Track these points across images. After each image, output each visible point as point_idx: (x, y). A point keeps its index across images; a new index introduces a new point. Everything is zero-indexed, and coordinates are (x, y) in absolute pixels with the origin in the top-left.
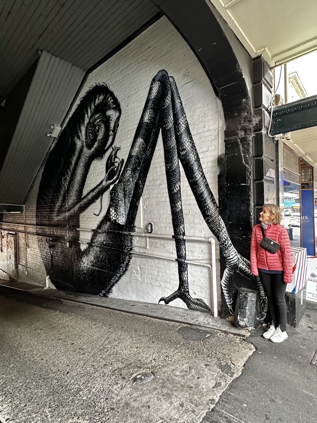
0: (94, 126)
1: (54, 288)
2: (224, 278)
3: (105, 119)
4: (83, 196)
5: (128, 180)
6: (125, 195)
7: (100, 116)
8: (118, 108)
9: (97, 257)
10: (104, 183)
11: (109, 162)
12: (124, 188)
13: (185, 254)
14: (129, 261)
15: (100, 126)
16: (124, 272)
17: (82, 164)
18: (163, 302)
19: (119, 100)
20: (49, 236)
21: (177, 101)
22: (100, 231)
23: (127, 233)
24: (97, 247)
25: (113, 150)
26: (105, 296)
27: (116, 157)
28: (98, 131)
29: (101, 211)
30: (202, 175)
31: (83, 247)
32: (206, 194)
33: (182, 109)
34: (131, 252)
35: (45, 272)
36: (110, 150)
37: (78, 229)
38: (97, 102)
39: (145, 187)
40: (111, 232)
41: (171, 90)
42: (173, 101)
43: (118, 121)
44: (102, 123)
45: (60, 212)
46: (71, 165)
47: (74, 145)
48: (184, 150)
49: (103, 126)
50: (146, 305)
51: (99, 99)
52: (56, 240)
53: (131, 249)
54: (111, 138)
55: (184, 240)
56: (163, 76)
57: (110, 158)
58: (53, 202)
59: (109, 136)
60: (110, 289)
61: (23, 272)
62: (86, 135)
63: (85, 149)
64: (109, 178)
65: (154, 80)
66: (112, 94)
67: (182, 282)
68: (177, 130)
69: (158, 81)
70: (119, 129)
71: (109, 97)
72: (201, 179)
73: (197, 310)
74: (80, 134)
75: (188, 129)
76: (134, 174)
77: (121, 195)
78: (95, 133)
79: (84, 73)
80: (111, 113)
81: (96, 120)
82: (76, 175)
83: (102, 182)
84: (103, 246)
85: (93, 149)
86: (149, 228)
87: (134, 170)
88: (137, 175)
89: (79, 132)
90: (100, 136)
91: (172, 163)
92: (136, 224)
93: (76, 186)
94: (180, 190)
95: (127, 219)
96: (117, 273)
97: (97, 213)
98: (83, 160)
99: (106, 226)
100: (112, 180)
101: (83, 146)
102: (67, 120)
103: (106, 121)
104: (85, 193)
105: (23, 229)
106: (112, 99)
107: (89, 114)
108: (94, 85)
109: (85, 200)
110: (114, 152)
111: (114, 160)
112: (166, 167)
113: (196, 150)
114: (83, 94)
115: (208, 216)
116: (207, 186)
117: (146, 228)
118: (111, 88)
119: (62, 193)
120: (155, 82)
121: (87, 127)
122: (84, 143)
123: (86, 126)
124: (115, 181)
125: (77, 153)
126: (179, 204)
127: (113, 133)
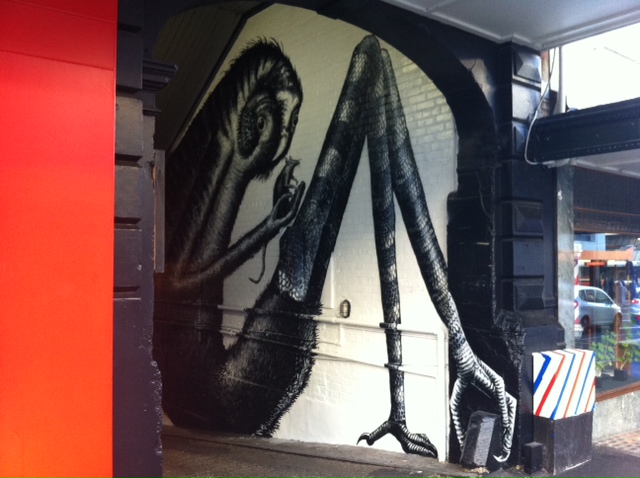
0: (255, 116)
3: (274, 107)
5: (312, 221)
6: (305, 248)
7: (265, 98)
8: (297, 89)
9: (252, 362)
10: (270, 223)
11: (280, 185)
12: (304, 236)
13: (401, 356)
14: (310, 369)
15: (264, 117)
16: (301, 389)
17: (230, 185)
18: (364, 443)
19: (300, 74)
23: (306, 316)
24: (254, 341)
26: (267, 435)
28: (261, 126)
29: (262, 274)
30: (427, 223)
31: (228, 342)
36: (282, 164)
37: (219, 307)
38: (261, 72)
40: (279, 315)
41: (384, 72)
43: (297, 113)
44: (270, 112)
46: (211, 183)
47: (216, 145)
48: (402, 177)
49: (270, 118)
51: (265, 68)
56: (372, 46)
57: (281, 178)
59: (281, 137)
60: (276, 421)
63: (237, 157)
64: (279, 215)
65: (357, 51)
67: (396, 406)
69: (365, 53)
71: (281, 68)
72: (427, 228)
73: (417, 453)
77: (298, 247)
78: (255, 129)
79: (239, 17)
80: (284, 96)
82: (219, 204)
85: (251, 159)
87: (322, 204)
88: (327, 213)
89: (227, 123)
90: (266, 135)
91: (382, 197)
92: (324, 301)
93: (219, 224)
94: (394, 245)
95: (308, 291)
96: (289, 391)
97: (256, 279)
98: (233, 176)
100: (284, 219)
101: (232, 152)
102: (206, 97)
103: (277, 109)
106: (288, 71)
107: (247, 93)
108: (256, 40)
109: (235, 253)
110: (288, 168)
111: (289, 182)
112: (374, 204)
113: (419, 179)
114: (236, 52)
115: (436, 292)
116: (435, 240)
118: (287, 51)
120: (358, 54)
121: (241, 117)
122: (236, 146)
123: (239, 112)
125: (222, 162)
126: (392, 268)
127: (287, 134)
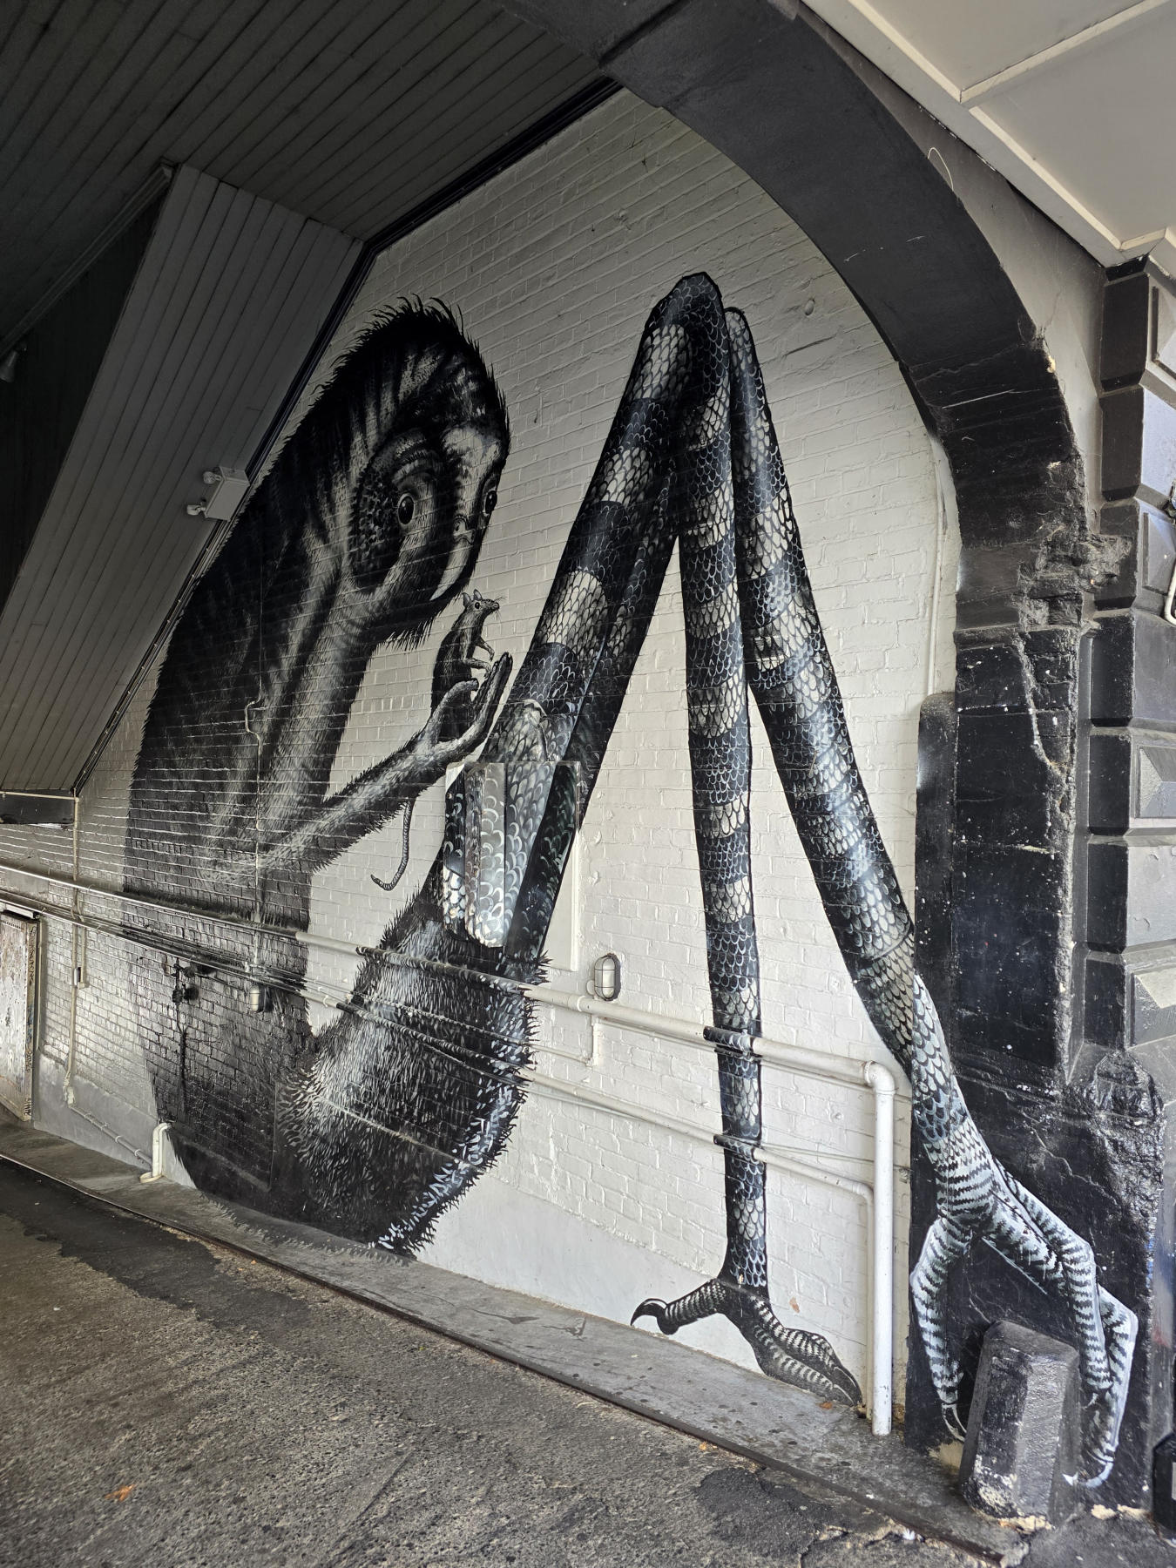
0: (391, 491)
1: (184, 1180)
2: (924, 1263)
3: (437, 467)
4: (328, 795)
5: (527, 750)
6: (508, 814)
8: (495, 424)
9: (374, 1073)
10: (422, 750)
11: (449, 661)
12: (508, 787)
13: (759, 1118)
14: (512, 1111)
15: (414, 494)
16: (490, 1155)
17: (329, 657)
18: (649, 1323)
19: (504, 387)
20: (178, 947)
21: (756, 427)
22: (394, 958)
23: (506, 984)
24: (379, 1025)
25: (468, 607)
26: (401, 1250)
27: (477, 640)
28: (406, 515)
29: (402, 870)
30: (847, 775)
31: (320, 1019)
32: (861, 864)
33: (776, 464)
34: (523, 1072)
35: (152, 1105)
36: (455, 608)
37: (300, 937)
38: (407, 383)
39: (596, 794)
40: (438, 973)
41: (731, 371)
42: (737, 422)
43: (496, 482)
44: (427, 480)
45: (228, 848)
46: (287, 650)
47: (299, 561)
48: (772, 649)
49: (427, 496)
50: (578, 1324)
51: (418, 372)
52: (204, 971)
53: (524, 1059)
54: (459, 555)
55: (758, 1059)
56: (700, 301)
57: (451, 641)
59: (453, 543)
60: (424, 1224)
61: (58, 1091)
62: (354, 523)
63: (348, 590)
64: (445, 732)
65: (657, 317)
66: (473, 359)
67: (739, 1244)
68: (747, 557)
69: (678, 321)
70: (497, 518)
71: (457, 371)
72: (845, 790)
73: (801, 1383)
74: (327, 518)
75: (795, 556)
76: (554, 728)
77: (491, 813)
79: (357, 250)
80: (462, 440)
81: (397, 464)
82: (303, 696)
83: (411, 745)
84: (406, 1027)
85: (380, 593)
86: (607, 979)
87: (553, 710)
88: (566, 733)
89: (325, 507)
90: (416, 537)
91: (717, 700)
92: (550, 948)
93: (303, 743)
94: (746, 829)
95: (513, 921)
96: (458, 1155)
97: (387, 880)
98: (337, 633)
99: (421, 943)
100: (458, 742)
101: (338, 574)
102: (277, 448)
103: (445, 473)
104: (338, 781)
105: (66, 901)
106: (473, 378)
107: (372, 435)
108: (398, 305)
110: (469, 620)
111: (470, 655)
112: (692, 715)
113: (826, 657)
114: (347, 339)
115: (867, 962)
116: (869, 824)
117: (594, 974)
118: (471, 331)
120: (660, 325)
121: (359, 492)
122: (345, 563)
123: (354, 484)
124: (469, 748)
125: (311, 601)
126: (741, 886)
127: (468, 534)
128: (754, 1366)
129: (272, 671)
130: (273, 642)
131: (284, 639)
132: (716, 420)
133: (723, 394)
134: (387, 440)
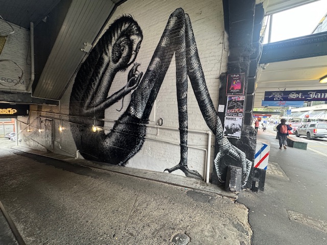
0: (120, 46)
1: (82, 158)
2: (217, 158)
3: (129, 42)
4: (108, 97)
5: (146, 87)
6: (142, 98)
7: (125, 39)
8: (140, 34)
9: (117, 139)
10: (126, 89)
11: (131, 74)
12: (142, 93)
13: (187, 141)
14: (143, 143)
16: (138, 150)
17: (108, 75)
19: (142, 28)
21: (190, 33)
22: (121, 122)
23: (142, 124)
24: (118, 132)
25: (135, 65)
26: (122, 165)
27: (136, 70)
28: (123, 50)
29: (122, 108)
30: (205, 88)
32: (207, 101)
33: (193, 39)
34: (145, 137)
35: (76, 148)
36: (132, 65)
38: (123, 28)
39: (159, 94)
40: (130, 124)
41: (186, 23)
42: (186, 32)
43: (140, 44)
45: (89, 107)
47: (102, 59)
48: (192, 69)
49: (127, 47)
50: (155, 173)
51: (125, 27)
54: (133, 57)
55: (187, 132)
57: (131, 71)
58: (84, 100)
59: (132, 54)
61: (58, 147)
62: (113, 52)
63: (111, 63)
64: (130, 85)
66: (136, 24)
68: (188, 54)
69: (176, 16)
70: (140, 50)
72: (204, 90)
73: (193, 177)
74: (107, 52)
75: (197, 53)
76: (151, 84)
78: (120, 51)
80: (134, 37)
81: (121, 42)
82: (103, 81)
83: (124, 88)
84: (122, 133)
86: (161, 122)
87: (151, 81)
88: (153, 84)
90: (125, 54)
91: (182, 77)
92: (150, 118)
93: (103, 89)
94: (186, 97)
95: (143, 115)
96: (133, 151)
97: (119, 110)
98: (109, 71)
99: (126, 119)
100: (133, 87)
101: (109, 61)
102: (98, 40)
104: (110, 95)
105: (58, 117)
106: (136, 27)
107: (116, 37)
108: (121, 15)
109: (110, 100)
110: (135, 67)
111: (135, 72)
112: (177, 80)
113: (202, 69)
116: (208, 95)
118: (135, 19)
119: (91, 93)
120: (172, 17)
122: (111, 59)
123: (113, 46)
124: (135, 88)
125: (104, 66)
126: (185, 106)
127: (135, 53)
128: (185, 176)
129: (97, 78)
130: (97, 73)
131: (99, 73)
132: (183, 32)
133: (184, 28)
134: (119, 38)
